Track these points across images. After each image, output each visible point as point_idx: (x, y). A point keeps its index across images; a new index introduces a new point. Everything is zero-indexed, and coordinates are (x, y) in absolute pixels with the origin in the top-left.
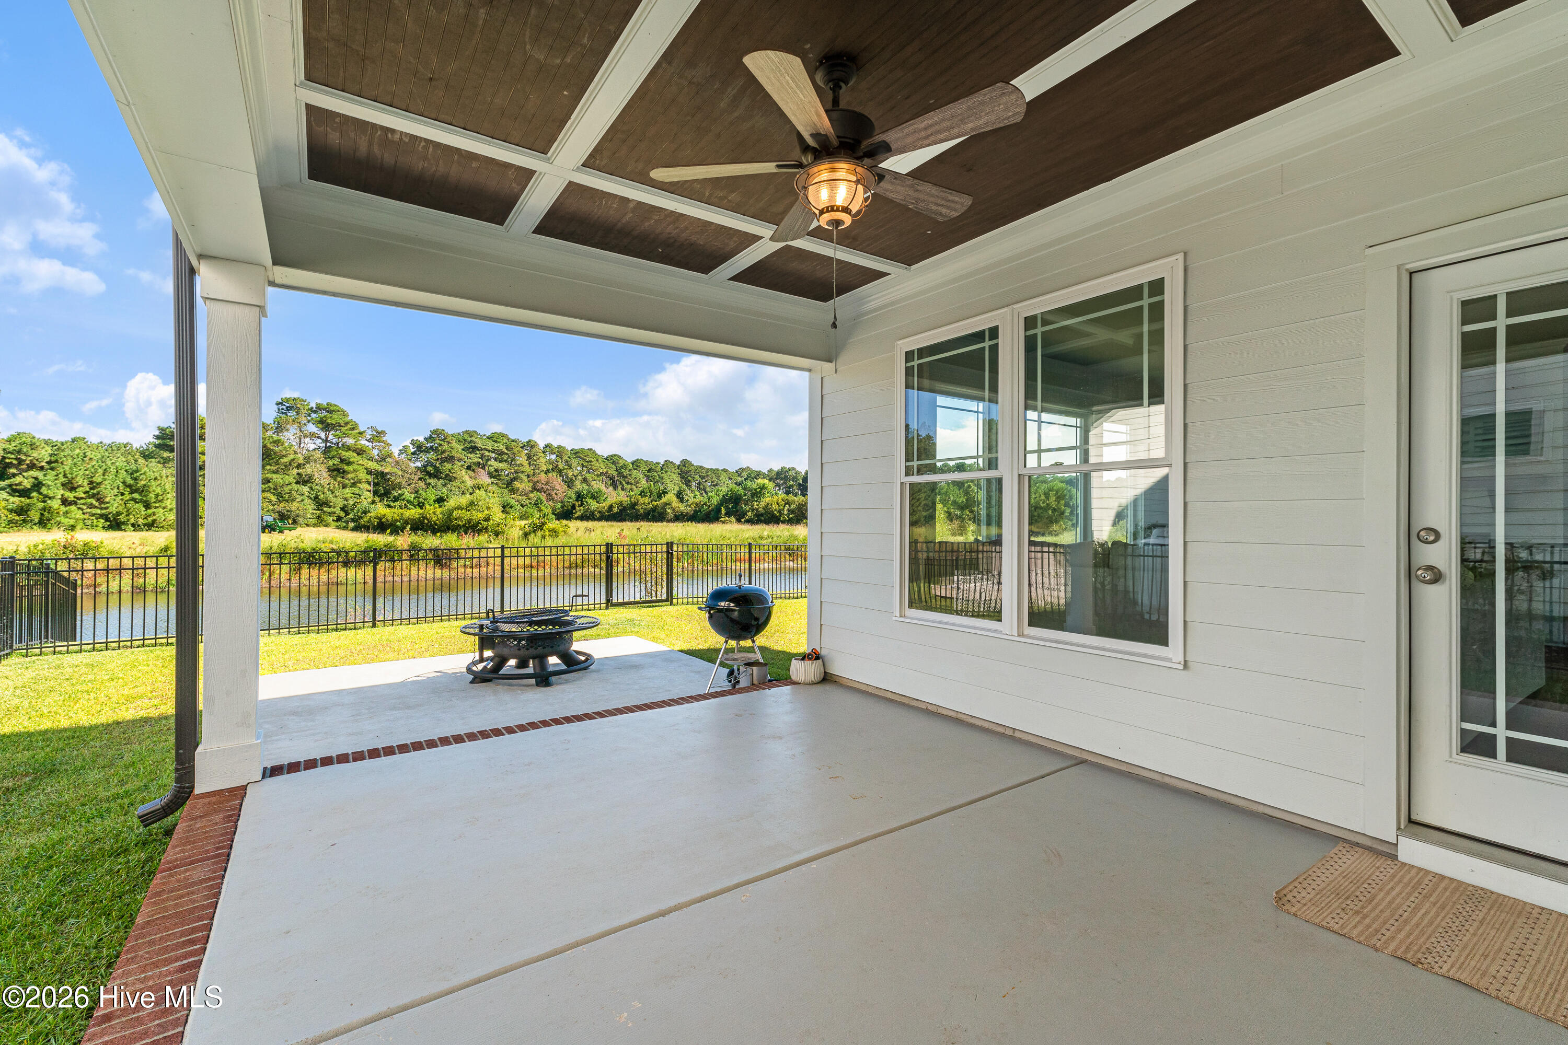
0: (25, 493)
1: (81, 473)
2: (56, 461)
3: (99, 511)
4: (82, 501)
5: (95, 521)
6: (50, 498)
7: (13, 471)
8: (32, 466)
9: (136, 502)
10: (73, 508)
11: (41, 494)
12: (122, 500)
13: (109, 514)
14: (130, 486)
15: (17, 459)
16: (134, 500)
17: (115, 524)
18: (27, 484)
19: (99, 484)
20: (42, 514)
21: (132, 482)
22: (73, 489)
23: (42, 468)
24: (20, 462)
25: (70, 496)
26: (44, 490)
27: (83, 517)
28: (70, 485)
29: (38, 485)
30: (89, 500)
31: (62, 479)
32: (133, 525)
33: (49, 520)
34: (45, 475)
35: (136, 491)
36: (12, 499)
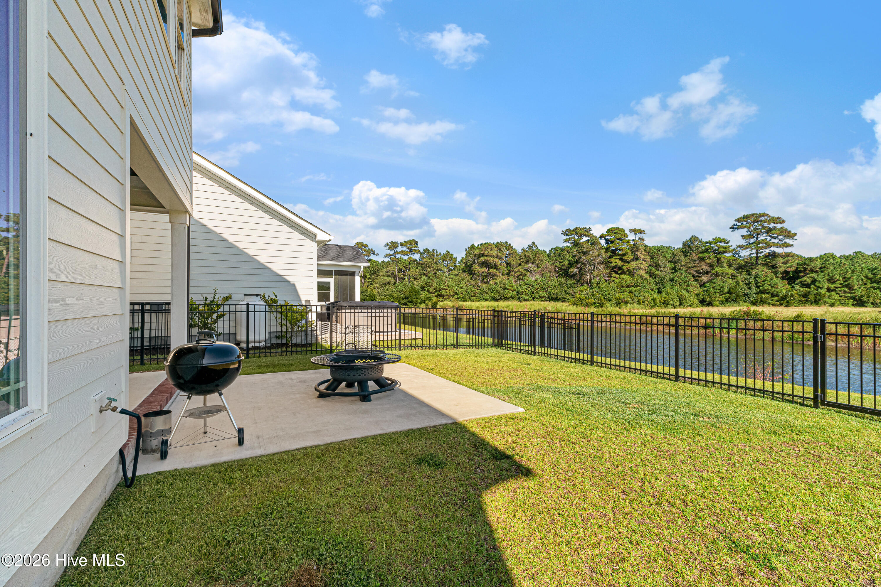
0: (808, 286)
1: (838, 272)
2: (824, 267)
3: (849, 295)
4: (839, 289)
5: (847, 301)
6: (821, 288)
7: (802, 274)
8: (812, 271)
9: (874, 289)
10: (833, 293)
11: (815, 286)
12: (865, 287)
13: (856, 296)
14: (870, 279)
15: (804, 268)
16: (874, 288)
17: (860, 303)
18: (809, 281)
19: (849, 278)
20: (816, 297)
21: (872, 276)
22: (834, 282)
23: (816, 272)
24: (805, 269)
25: (832, 286)
26: (817, 284)
27: (839, 298)
28: (831, 280)
29: (814, 281)
30: (843, 289)
31: (827, 277)
32: (872, 303)
33: (820, 300)
34: (818, 276)
35: (875, 282)
36: (802, 289)
